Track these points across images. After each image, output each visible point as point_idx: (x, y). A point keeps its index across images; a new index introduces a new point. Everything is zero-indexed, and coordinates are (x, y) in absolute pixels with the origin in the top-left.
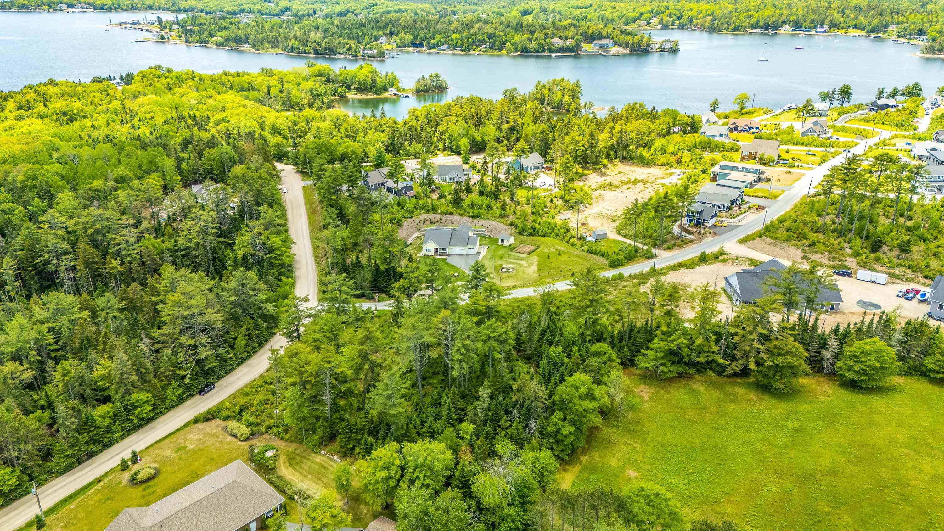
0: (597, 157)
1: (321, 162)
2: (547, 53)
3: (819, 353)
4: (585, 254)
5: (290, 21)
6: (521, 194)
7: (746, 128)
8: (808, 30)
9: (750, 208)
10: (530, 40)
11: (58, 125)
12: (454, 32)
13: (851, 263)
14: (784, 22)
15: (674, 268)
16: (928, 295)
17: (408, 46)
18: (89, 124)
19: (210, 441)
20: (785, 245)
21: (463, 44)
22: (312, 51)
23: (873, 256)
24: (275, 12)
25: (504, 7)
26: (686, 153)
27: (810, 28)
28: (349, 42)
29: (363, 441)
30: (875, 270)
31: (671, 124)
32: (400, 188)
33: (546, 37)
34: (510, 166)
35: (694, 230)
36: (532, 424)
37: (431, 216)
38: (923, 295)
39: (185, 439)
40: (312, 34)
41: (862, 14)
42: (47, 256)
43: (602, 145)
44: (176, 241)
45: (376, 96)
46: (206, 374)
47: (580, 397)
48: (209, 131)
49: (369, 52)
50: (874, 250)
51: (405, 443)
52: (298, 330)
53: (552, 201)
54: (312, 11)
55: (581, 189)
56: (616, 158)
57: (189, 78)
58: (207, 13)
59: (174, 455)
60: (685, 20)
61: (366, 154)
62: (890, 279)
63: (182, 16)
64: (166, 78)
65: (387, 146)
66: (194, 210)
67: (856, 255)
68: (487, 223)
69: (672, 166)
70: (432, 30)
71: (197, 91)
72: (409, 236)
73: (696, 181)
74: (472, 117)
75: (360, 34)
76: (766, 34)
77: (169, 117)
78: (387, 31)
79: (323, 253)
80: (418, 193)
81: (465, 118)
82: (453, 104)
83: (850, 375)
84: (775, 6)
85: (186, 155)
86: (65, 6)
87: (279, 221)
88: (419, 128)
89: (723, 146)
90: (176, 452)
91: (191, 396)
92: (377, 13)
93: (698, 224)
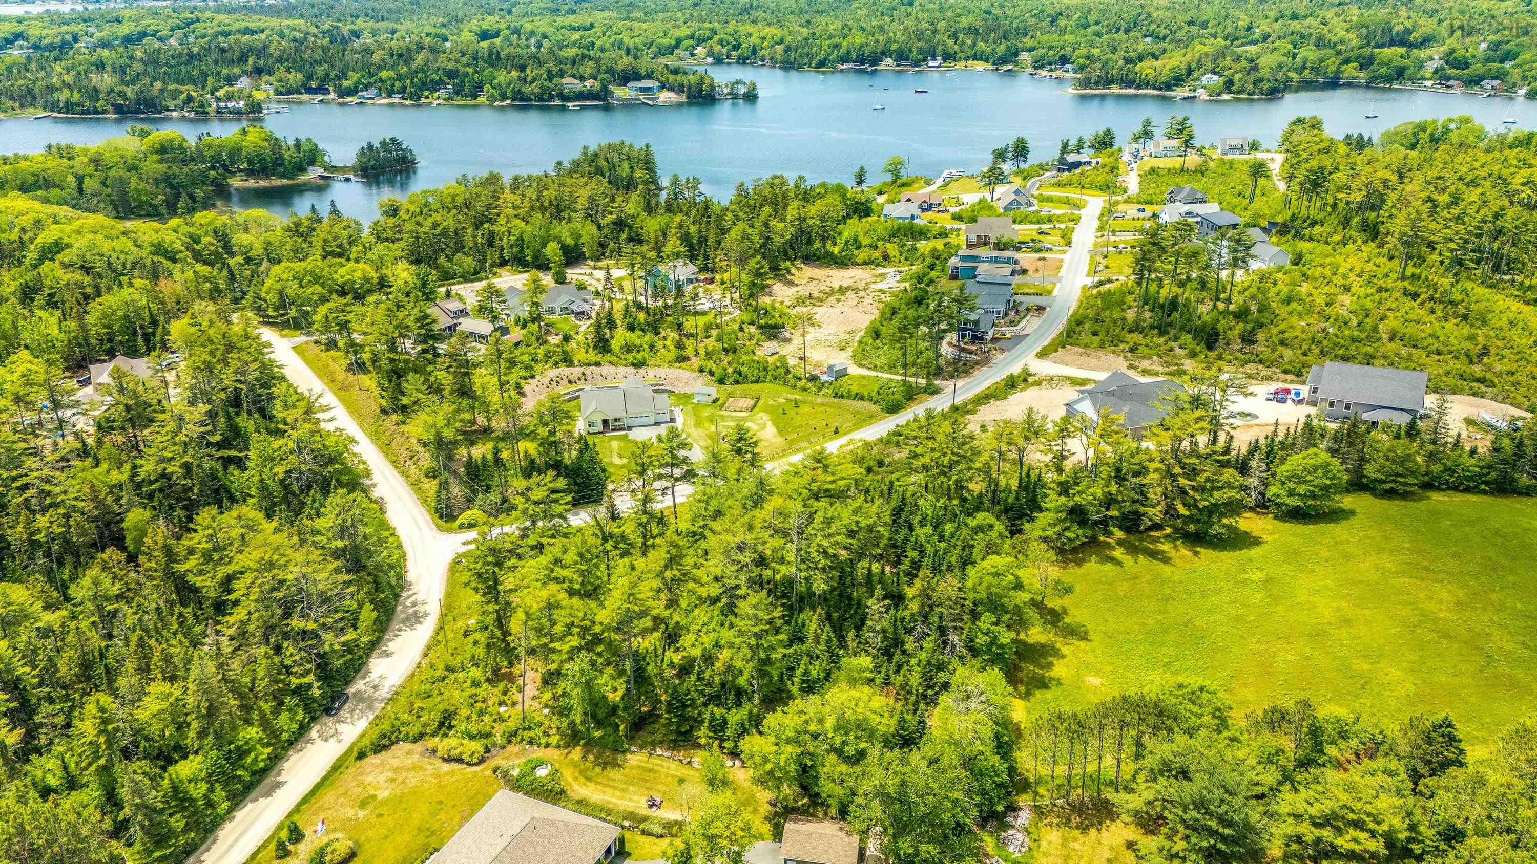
2: (557, 102)
4: (833, 400)
6: (689, 324)
7: (926, 206)
8: (917, 63)
9: (1027, 310)
10: (524, 81)
12: (380, 68)
13: (1189, 366)
14: (883, 53)
15: (979, 402)
16: (1302, 394)
17: (298, 92)
19: (412, 779)
20: (1099, 353)
21: (404, 88)
22: (109, 107)
23: (1212, 353)
25: (444, 26)
27: (919, 61)
32: (486, 331)
33: (550, 77)
35: (973, 347)
36: (952, 639)
37: (564, 370)
38: (1296, 394)
39: (362, 785)
40: (98, 78)
41: (980, 38)
45: (285, 182)
49: (230, 105)
50: (1210, 347)
53: (740, 329)
55: (773, 308)
56: (796, 259)
59: (361, 813)
60: (744, 50)
67: (1192, 355)
68: (661, 372)
69: (878, 265)
70: (337, 64)
73: (932, 281)
76: (864, 71)
78: (249, 67)
80: (523, 336)
83: (1292, 502)
89: (930, 230)
90: (362, 808)
91: (313, 719)
92: (203, 37)
93: (975, 339)
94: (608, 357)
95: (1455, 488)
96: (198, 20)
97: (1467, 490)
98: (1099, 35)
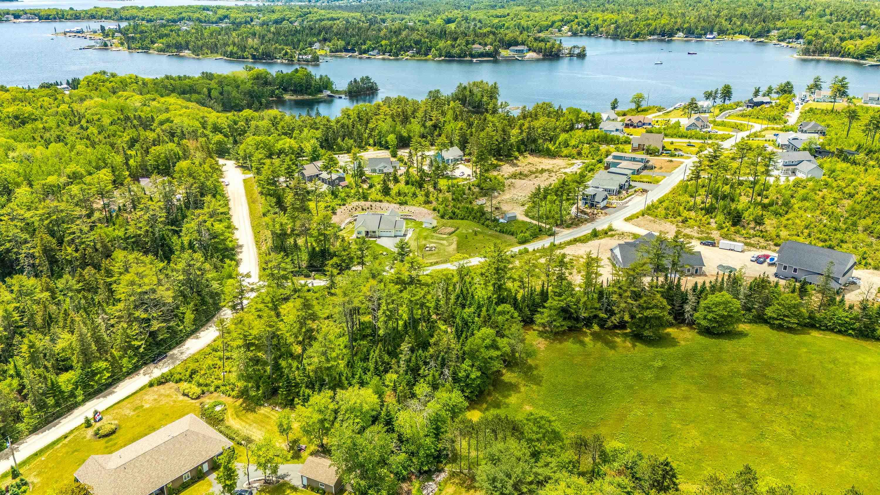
0: (509, 150)
1: (260, 156)
2: (468, 58)
3: (682, 307)
4: (498, 233)
5: (228, 28)
6: (443, 183)
7: (640, 124)
8: (700, 36)
9: (635, 191)
10: (453, 46)
11: (11, 128)
12: (383, 39)
13: (715, 234)
14: (678, 30)
15: (570, 243)
16: (776, 259)
17: (341, 51)
18: (41, 126)
19: (164, 401)
20: (662, 222)
21: (391, 50)
22: (250, 56)
23: (733, 229)
24: (214, 20)
25: (429, 16)
26: (586, 146)
27: (701, 35)
28: (285, 47)
29: (301, 392)
30: (734, 240)
31: (574, 121)
32: (333, 178)
33: (467, 43)
34: (433, 158)
35: (588, 211)
36: (446, 371)
37: (362, 203)
38: (772, 259)
39: (141, 400)
40: (250, 41)
41: (747, 21)
42: (8, 245)
43: (513, 140)
44: (126, 229)
45: (310, 97)
46: (158, 344)
47: (486, 347)
48: (154, 131)
49: (304, 57)
50: (734, 224)
51: (338, 390)
52: (241, 303)
53: (469, 189)
54: (249, 19)
55: (495, 178)
56: (525, 151)
57: (132, 83)
58: (148, 21)
59: (132, 413)
60: (591, 28)
61: (302, 149)
62: (746, 247)
63: (124, 25)
64: (111, 82)
65: (321, 143)
66: (143, 201)
67: (721, 228)
68: (413, 209)
69: (573, 158)
70: (363, 37)
71: (141, 94)
72: (342, 221)
73: (592, 170)
74: (398, 115)
75: (295, 40)
76: (663, 41)
77: (116, 118)
78: (321, 38)
79: (264, 238)
80: (350, 183)
81: (392, 116)
82: (382, 104)
84: (671, 15)
85: (133, 153)
86: (11, 17)
87: (222, 210)
88: (350, 126)
89: (618, 139)
90: (134, 410)
91: (145, 364)
92: (311, 21)
93: (592, 206)
94: (387, 198)
95: (832, 330)
96: (310, 13)
97: (840, 332)
98: (830, 22)
